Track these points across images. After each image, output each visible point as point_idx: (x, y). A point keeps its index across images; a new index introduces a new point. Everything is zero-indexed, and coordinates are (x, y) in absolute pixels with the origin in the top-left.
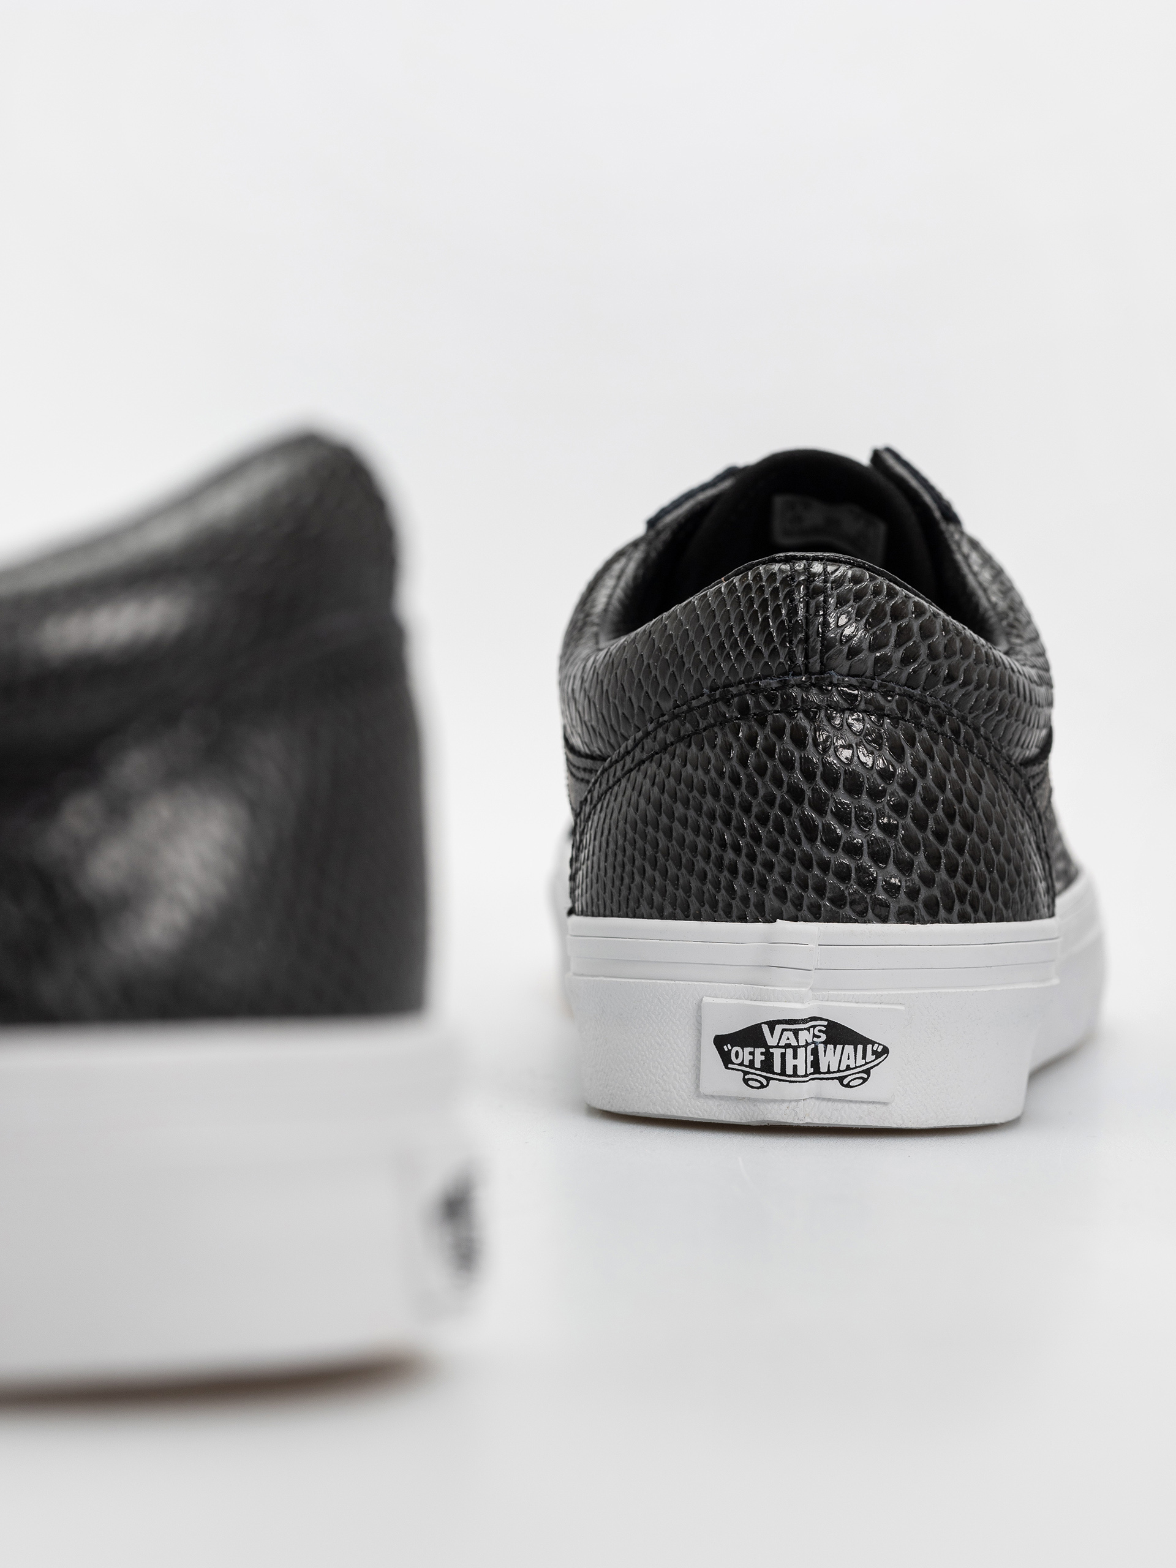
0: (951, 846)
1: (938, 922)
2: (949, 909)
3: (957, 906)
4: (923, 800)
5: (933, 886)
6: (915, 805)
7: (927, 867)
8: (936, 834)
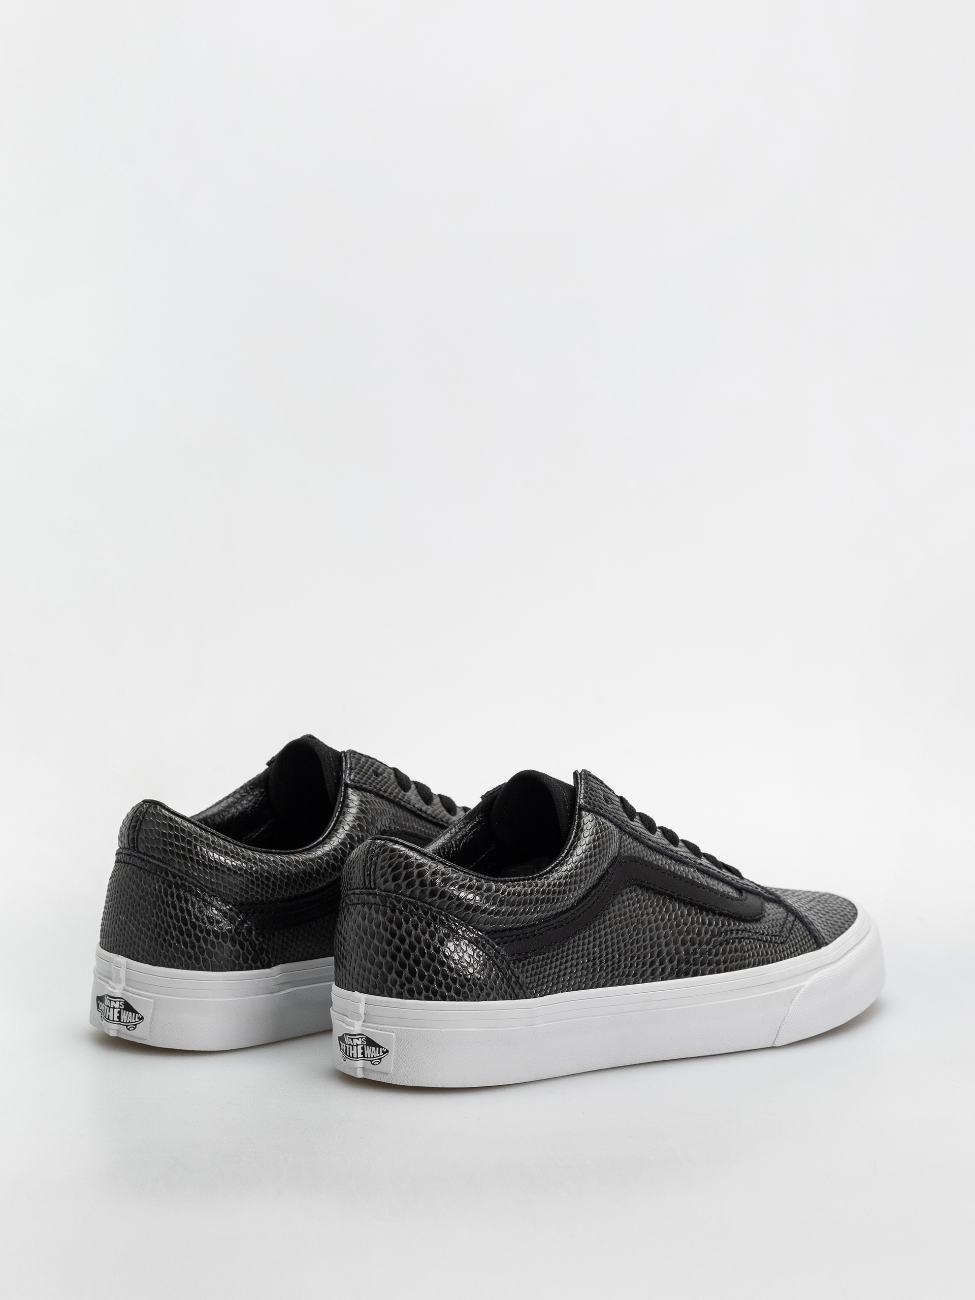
0: (422, 967)
1: (414, 999)
2: (420, 994)
3: (424, 993)
4: (409, 946)
5: (412, 983)
6: (405, 949)
7: (409, 975)
8: (414, 961)
